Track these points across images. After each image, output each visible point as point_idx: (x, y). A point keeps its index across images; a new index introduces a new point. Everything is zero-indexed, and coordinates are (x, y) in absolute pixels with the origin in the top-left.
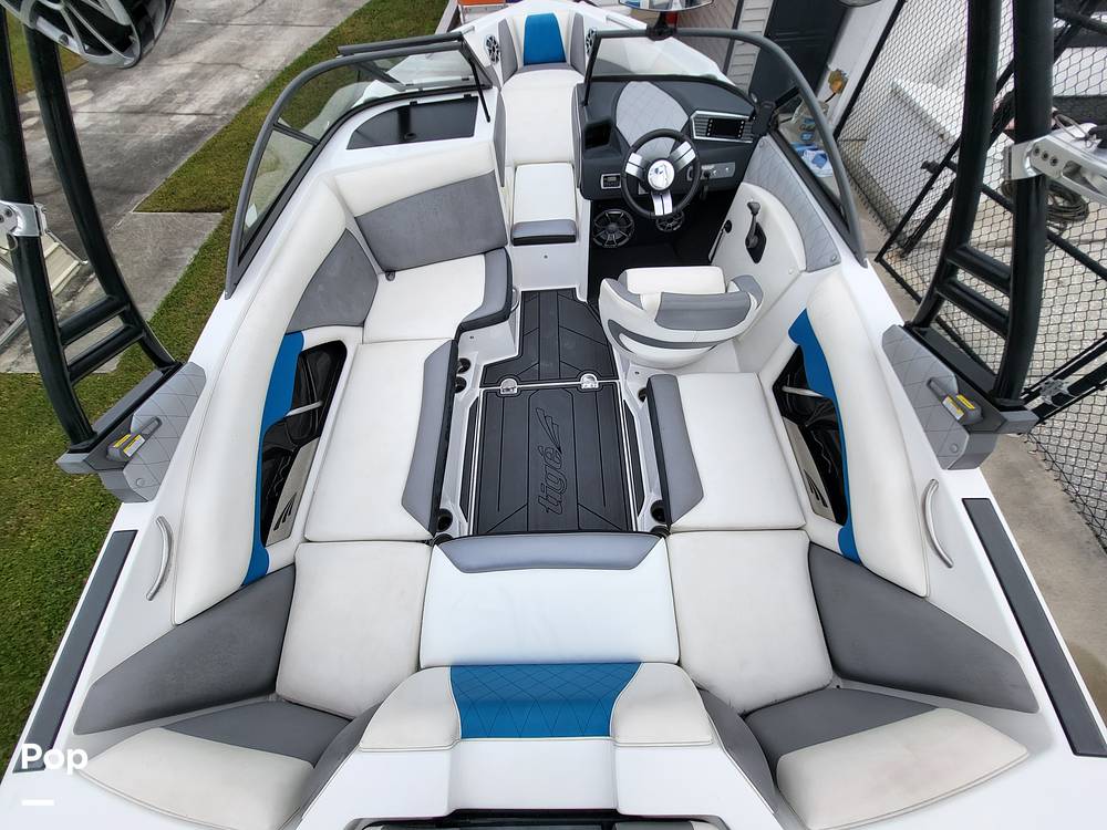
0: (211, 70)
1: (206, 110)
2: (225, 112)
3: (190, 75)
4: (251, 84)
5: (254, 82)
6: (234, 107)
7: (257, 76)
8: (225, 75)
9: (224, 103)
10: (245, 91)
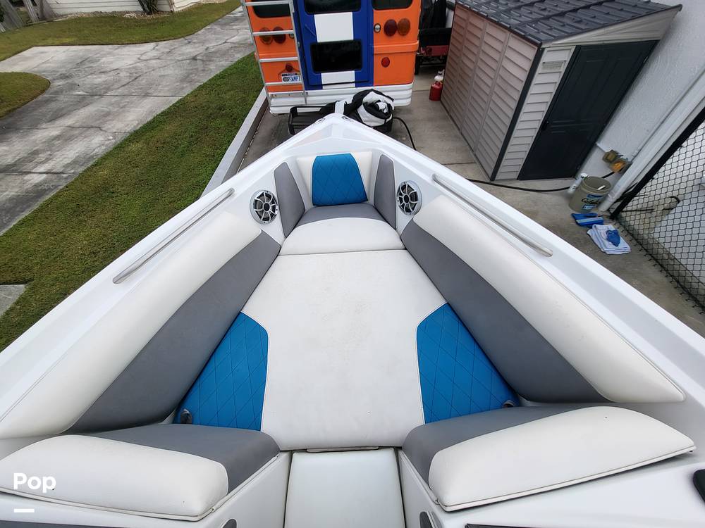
0: (76, 132)
1: (58, 169)
2: (73, 171)
3: (57, 138)
4: (103, 145)
5: (107, 142)
6: (82, 165)
7: (111, 138)
8: (85, 137)
9: (75, 162)
10: (96, 150)
